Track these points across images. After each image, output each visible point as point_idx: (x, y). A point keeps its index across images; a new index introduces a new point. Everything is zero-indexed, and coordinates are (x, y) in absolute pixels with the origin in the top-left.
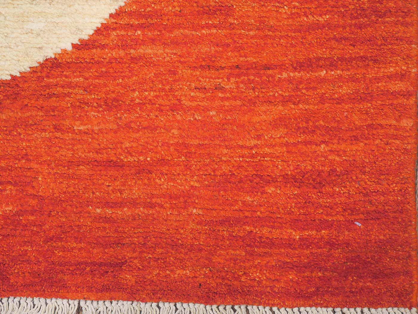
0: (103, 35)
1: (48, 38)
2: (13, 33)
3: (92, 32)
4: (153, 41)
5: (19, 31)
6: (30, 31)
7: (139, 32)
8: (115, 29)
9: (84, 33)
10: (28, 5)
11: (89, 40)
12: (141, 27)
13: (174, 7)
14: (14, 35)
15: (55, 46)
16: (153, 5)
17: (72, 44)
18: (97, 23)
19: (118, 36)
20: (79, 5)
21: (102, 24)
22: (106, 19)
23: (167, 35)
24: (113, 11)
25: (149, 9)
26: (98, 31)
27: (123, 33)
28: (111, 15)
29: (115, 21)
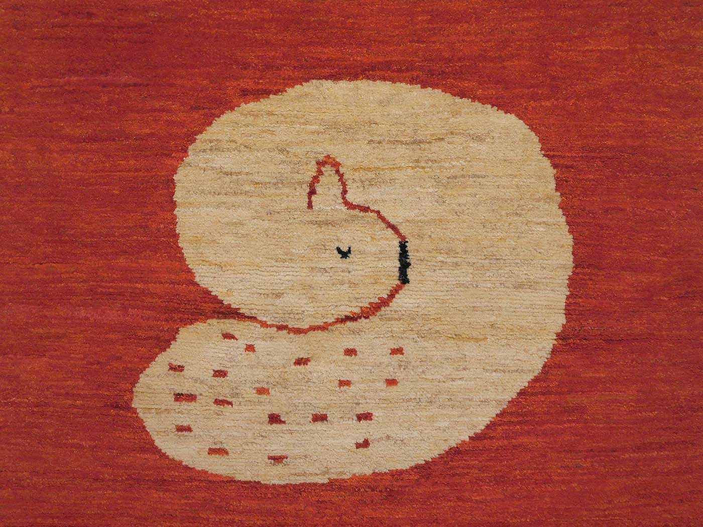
0: (492, 429)
1: (451, 433)
2: (426, 429)
3: (483, 428)
4: (528, 433)
5: (431, 428)
6: (438, 428)
7: (518, 427)
8: (500, 425)
9: (477, 429)
10: (437, 409)
11: (481, 433)
12: (519, 423)
13: (543, 408)
14: (426, 432)
15: (457, 438)
16: (528, 407)
17: (469, 437)
18: (487, 420)
19: (503, 430)
20: (473, 408)
21: (491, 421)
22: (493, 418)
23: (539, 428)
24: (499, 412)
25: (525, 410)
26: (488, 427)
27: (506, 427)
28: (497, 415)
29: (500, 419)
